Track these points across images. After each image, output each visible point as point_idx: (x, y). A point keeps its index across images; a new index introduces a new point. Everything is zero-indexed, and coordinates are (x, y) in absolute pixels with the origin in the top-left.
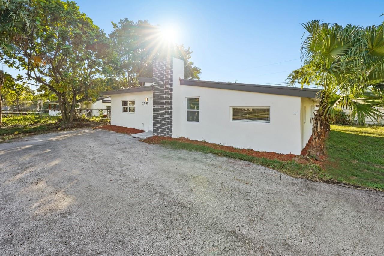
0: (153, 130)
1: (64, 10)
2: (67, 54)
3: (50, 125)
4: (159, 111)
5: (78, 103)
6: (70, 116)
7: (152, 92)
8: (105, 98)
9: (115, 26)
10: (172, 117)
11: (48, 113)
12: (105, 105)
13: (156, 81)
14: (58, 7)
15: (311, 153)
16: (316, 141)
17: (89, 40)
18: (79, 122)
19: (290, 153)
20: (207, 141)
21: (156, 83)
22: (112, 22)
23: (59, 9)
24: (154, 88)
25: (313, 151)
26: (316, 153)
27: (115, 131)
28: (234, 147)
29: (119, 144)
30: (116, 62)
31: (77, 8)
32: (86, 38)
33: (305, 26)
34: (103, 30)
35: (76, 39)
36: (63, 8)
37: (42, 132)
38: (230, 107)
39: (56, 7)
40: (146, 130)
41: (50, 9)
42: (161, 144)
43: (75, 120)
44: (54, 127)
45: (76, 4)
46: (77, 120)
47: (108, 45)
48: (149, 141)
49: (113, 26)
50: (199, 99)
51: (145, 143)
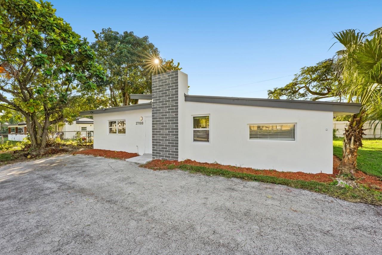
0: (153, 153)
1: (37, 11)
2: (42, 65)
3: (16, 153)
4: (160, 132)
5: (52, 125)
6: (41, 141)
7: (151, 110)
8: (80, 118)
9: (97, 36)
10: (177, 138)
11: (8, 137)
12: (80, 127)
13: (157, 97)
14: (29, 5)
15: (344, 171)
16: (348, 158)
17: (70, 49)
18: (53, 147)
19: (320, 172)
20: (219, 163)
21: (156, 100)
22: (94, 31)
23: (29, 7)
24: (154, 105)
25: (346, 169)
26: (349, 171)
27: (103, 156)
28: (253, 168)
29: (117, 173)
30: (101, 76)
31: (52, 10)
32: (66, 47)
33: (337, 36)
34: (87, 38)
35: (53, 47)
36: (36, 8)
37: (6, 163)
38: (248, 124)
39: (25, 5)
40: (141, 153)
41: (17, 7)
42: (169, 170)
43: (48, 145)
44: (21, 155)
45: (52, 5)
46: (50, 145)
47: (91, 57)
48: (151, 165)
49: (95, 36)
50: (208, 116)
51: (149, 168)
